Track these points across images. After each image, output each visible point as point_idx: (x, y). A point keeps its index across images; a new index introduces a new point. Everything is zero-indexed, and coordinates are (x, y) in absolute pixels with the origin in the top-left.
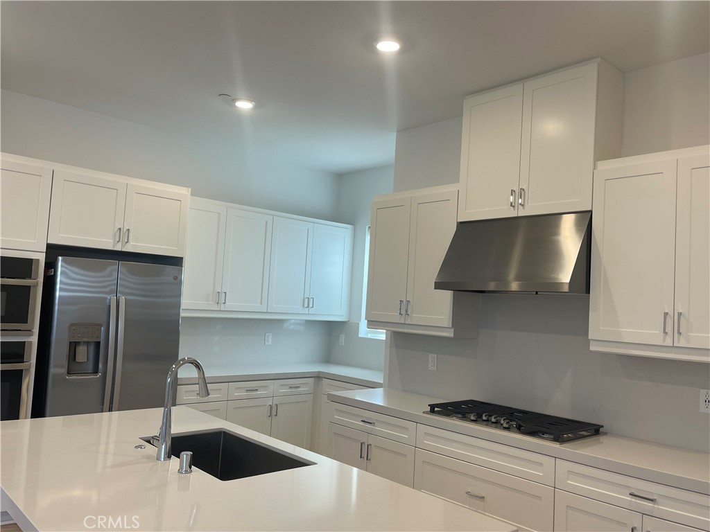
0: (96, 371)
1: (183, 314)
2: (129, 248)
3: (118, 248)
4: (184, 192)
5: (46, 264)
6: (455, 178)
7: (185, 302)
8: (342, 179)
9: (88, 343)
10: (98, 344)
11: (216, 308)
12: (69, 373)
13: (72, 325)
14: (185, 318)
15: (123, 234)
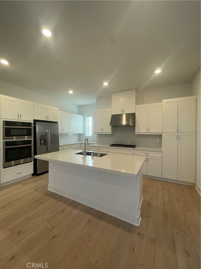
0: (45, 145)
1: (59, 133)
2: (48, 120)
3: (47, 120)
4: (57, 109)
5: (34, 124)
6: (111, 107)
7: (59, 131)
8: (80, 107)
9: (43, 139)
10: (45, 140)
11: (62, 132)
12: (41, 146)
13: (40, 136)
14: (60, 134)
15: (47, 117)
